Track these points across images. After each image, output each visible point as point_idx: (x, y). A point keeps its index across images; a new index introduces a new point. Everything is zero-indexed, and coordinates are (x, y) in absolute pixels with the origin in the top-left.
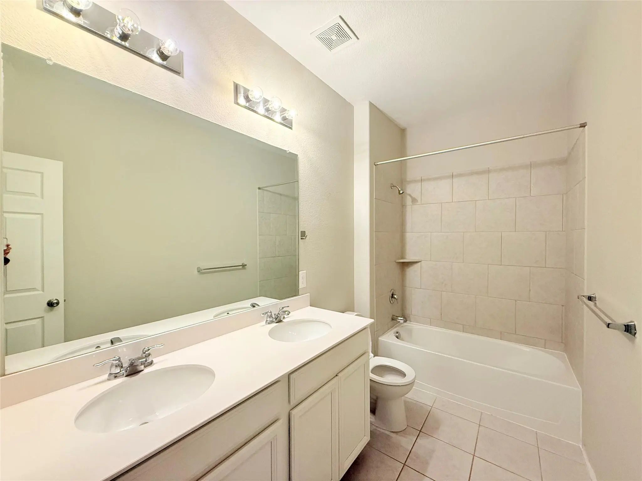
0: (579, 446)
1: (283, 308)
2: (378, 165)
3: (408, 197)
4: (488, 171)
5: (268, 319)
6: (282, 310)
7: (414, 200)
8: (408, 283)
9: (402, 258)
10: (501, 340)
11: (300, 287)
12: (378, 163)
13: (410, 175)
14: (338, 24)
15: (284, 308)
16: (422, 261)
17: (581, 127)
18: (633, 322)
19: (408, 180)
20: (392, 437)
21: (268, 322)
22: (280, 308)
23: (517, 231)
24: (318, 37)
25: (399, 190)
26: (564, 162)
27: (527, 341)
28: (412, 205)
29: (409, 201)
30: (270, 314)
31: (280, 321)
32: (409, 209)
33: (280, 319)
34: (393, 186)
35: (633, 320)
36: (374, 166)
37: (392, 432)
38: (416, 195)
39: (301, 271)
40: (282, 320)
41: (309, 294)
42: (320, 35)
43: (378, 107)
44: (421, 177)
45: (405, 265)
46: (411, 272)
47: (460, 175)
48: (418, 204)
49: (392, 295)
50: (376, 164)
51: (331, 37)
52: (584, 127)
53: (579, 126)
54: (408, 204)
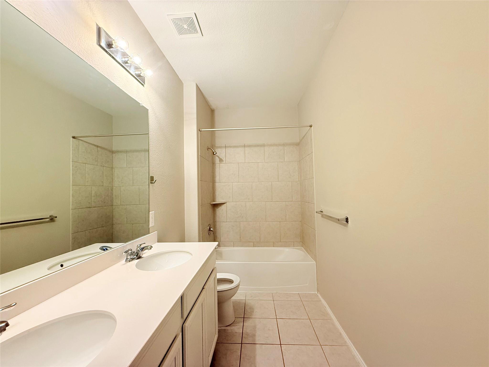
0: (316, 293)
1: (140, 245)
2: (202, 131)
3: (217, 158)
4: (264, 145)
5: (129, 257)
6: (140, 247)
7: (221, 160)
8: (217, 219)
9: (214, 201)
10: (274, 247)
11: (150, 226)
12: (202, 130)
13: (218, 142)
14: (191, 18)
15: (142, 245)
16: (227, 202)
17: (310, 127)
18: (347, 217)
19: (216, 145)
20: (227, 330)
21: (128, 259)
22: (138, 245)
23: (279, 181)
24: (173, 20)
25: (213, 152)
26: (298, 144)
27: (286, 245)
28: (219, 164)
29: (217, 160)
30: (131, 251)
31: (139, 258)
32: (217, 166)
33: (140, 256)
34: (208, 149)
35: (347, 216)
36: (199, 131)
37: (226, 326)
38: (222, 156)
39: (151, 212)
40: (141, 256)
41: (157, 232)
42: (175, 19)
43: (201, 89)
44: (225, 145)
45: (215, 206)
46: (220, 211)
47: (249, 146)
48: (224, 163)
49: (210, 228)
50: (200, 130)
51: (183, 25)
52: (311, 127)
53: (309, 126)
54: (216, 163)
